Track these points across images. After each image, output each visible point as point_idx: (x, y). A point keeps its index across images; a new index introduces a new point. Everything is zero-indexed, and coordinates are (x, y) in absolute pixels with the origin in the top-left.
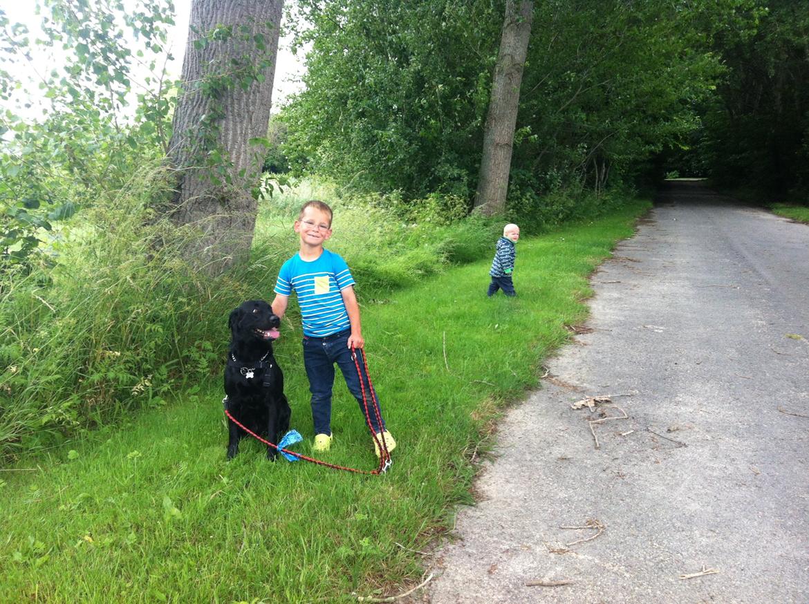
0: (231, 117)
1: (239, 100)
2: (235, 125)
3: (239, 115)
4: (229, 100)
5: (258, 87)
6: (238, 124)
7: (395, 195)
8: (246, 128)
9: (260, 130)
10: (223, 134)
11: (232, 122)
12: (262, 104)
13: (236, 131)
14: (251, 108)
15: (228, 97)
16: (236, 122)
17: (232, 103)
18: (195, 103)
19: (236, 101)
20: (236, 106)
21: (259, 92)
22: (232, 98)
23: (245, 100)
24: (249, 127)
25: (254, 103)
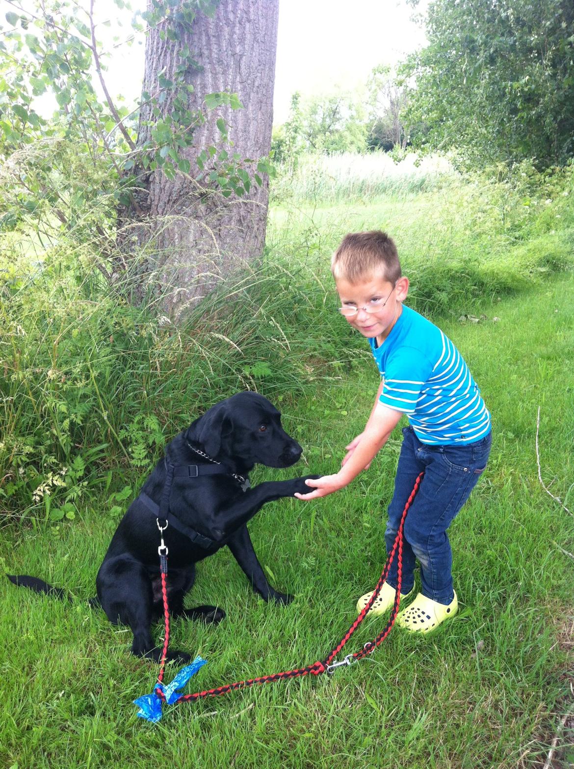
0: (208, 67)
1: (218, 37)
2: (215, 78)
3: (220, 61)
4: (204, 38)
5: (247, 12)
6: (220, 76)
7: (526, 165)
8: (233, 83)
9: (256, 84)
10: (199, 95)
11: (210, 75)
12: (255, 40)
13: (218, 88)
14: (238, 49)
15: (201, 34)
16: (216, 74)
17: (209, 43)
18: (160, 50)
19: (213, 40)
20: (214, 48)
21: (249, 21)
22: (207, 35)
23: (227, 37)
24: (238, 79)
25: (242, 40)
